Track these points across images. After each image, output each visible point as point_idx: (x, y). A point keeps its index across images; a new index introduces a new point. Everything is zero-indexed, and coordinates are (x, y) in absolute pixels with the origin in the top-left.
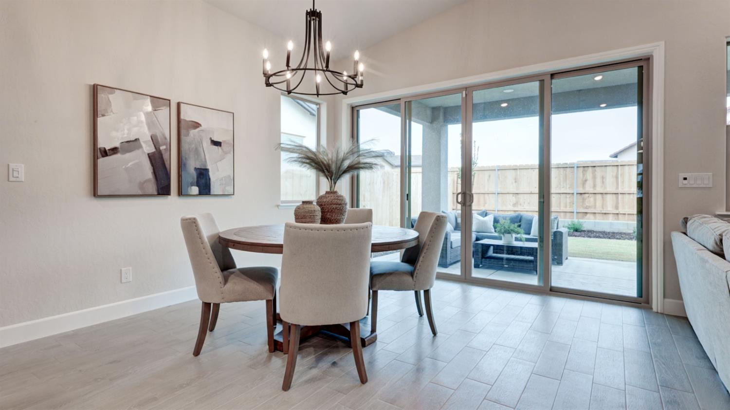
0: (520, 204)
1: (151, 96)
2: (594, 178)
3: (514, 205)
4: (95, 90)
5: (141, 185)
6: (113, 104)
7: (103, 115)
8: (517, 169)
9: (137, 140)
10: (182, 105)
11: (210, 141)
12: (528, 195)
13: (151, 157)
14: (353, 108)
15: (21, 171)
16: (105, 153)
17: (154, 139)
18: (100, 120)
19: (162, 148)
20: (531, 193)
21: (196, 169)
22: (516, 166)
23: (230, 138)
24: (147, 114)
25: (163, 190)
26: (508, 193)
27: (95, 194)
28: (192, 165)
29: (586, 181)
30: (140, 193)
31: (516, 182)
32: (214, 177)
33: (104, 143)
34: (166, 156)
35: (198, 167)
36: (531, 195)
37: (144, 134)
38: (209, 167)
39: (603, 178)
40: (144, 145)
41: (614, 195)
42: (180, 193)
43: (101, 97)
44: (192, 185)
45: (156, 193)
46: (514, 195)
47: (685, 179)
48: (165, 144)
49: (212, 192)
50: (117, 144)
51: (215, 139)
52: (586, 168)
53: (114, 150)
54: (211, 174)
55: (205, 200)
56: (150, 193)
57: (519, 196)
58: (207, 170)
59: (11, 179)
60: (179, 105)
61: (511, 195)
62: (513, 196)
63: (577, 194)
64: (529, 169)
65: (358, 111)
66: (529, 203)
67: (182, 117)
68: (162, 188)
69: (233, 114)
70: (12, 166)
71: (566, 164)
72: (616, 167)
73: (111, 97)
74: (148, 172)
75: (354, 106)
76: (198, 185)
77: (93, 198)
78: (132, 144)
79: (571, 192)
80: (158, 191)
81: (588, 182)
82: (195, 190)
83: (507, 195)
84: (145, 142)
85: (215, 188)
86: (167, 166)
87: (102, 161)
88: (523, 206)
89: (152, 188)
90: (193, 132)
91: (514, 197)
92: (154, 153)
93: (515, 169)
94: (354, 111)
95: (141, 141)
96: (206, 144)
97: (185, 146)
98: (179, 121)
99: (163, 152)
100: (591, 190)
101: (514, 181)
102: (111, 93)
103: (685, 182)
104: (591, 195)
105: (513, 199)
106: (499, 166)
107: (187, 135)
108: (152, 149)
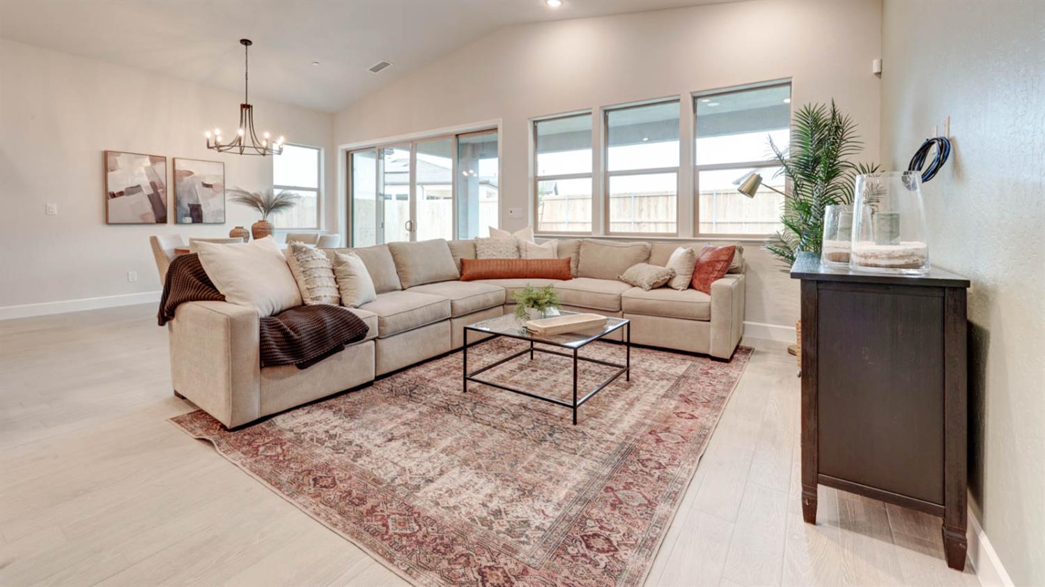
1: (150, 156)
2: (649, 206)
4: (105, 154)
5: (143, 216)
6: (119, 163)
7: (112, 170)
9: (138, 186)
10: (177, 161)
11: (201, 184)
13: (150, 197)
14: (348, 153)
15: (55, 209)
16: (113, 196)
17: (153, 185)
18: (110, 174)
19: (159, 191)
21: (189, 205)
23: (221, 182)
24: (146, 168)
25: (162, 220)
27: (107, 222)
28: (186, 202)
29: (642, 210)
30: (141, 221)
32: (205, 210)
33: (113, 188)
34: (162, 196)
35: (191, 203)
37: (145, 182)
38: (201, 202)
39: (656, 207)
40: (144, 189)
41: (665, 225)
42: (177, 222)
43: (110, 159)
44: (186, 216)
45: (154, 221)
47: (511, 212)
48: (161, 188)
49: (204, 221)
50: (123, 189)
51: (207, 182)
52: (642, 198)
53: (121, 194)
54: (203, 208)
55: (197, 227)
56: (150, 222)
58: (199, 206)
59: (48, 213)
60: (174, 159)
63: (634, 223)
65: (352, 155)
67: (177, 168)
68: (160, 219)
69: (224, 164)
70: (48, 205)
71: (626, 194)
72: (666, 198)
73: (117, 158)
74: (148, 207)
75: (348, 150)
76: (191, 216)
77: (106, 225)
78: (136, 189)
79: (630, 221)
80: (156, 220)
81: (643, 212)
82: (189, 220)
84: (146, 187)
85: (206, 218)
86: (164, 202)
87: (112, 201)
89: (152, 218)
90: (186, 179)
92: (153, 194)
94: (349, 155)
95: (142, 186)
96: (198, 187)
97: (179, 189)
98: (174, 171)
99: (160, 194)
100: (647, 220)
102: (117, 156)
103: (511, 214)
104: (646, 224)
106: (569, 196)
107: (181, 181)
108: (151, 192)
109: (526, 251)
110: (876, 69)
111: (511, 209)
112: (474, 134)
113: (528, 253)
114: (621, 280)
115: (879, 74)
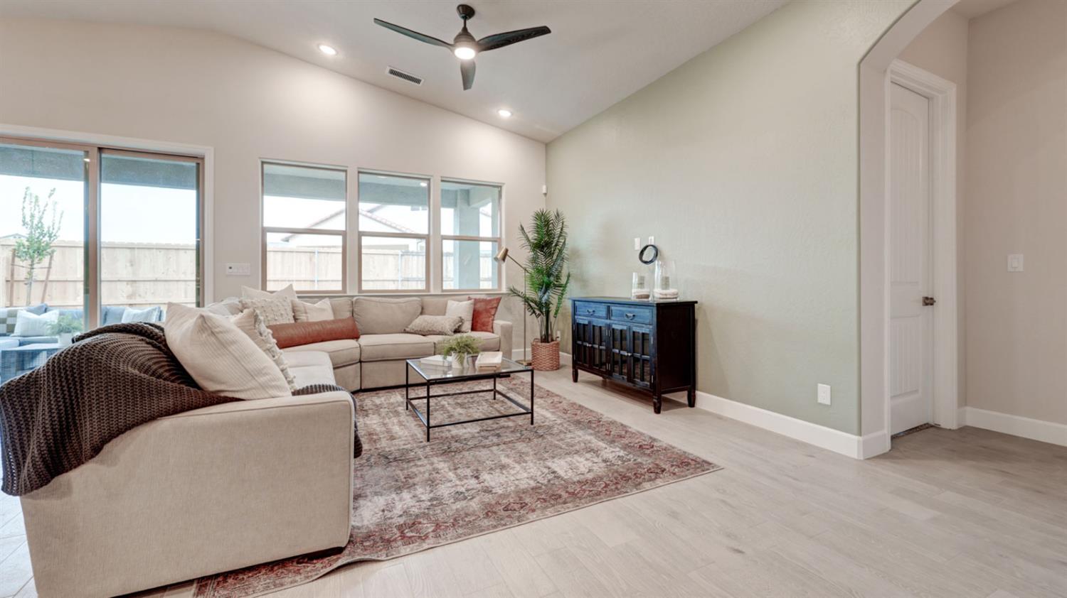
0: (140, 296)
3: (130, 297)
8: (134, 248)
12: (152, 283)
20: (156, 281)
22: (133, 244)
26: (119, 281)
31: (132, 265)
36: (156, 283)
46: (129, 283)
47: (230, 268)
57: (138, 284)
61: (125, 283)
62: (127, 284)
64: (153, 249)
66: (153, 293)
83: (119, 283)
88: (144, 298)
91: (129, 286)
93: (131, 248)
101: (128, 264)
103: (230, 270)
105: (128, 289)
109: (306, 313)
110: (544, 191)
111: (229, 265)
112: (154, 155)
113: (308, 315)
114: (408, 333)
115: (545, 194)
